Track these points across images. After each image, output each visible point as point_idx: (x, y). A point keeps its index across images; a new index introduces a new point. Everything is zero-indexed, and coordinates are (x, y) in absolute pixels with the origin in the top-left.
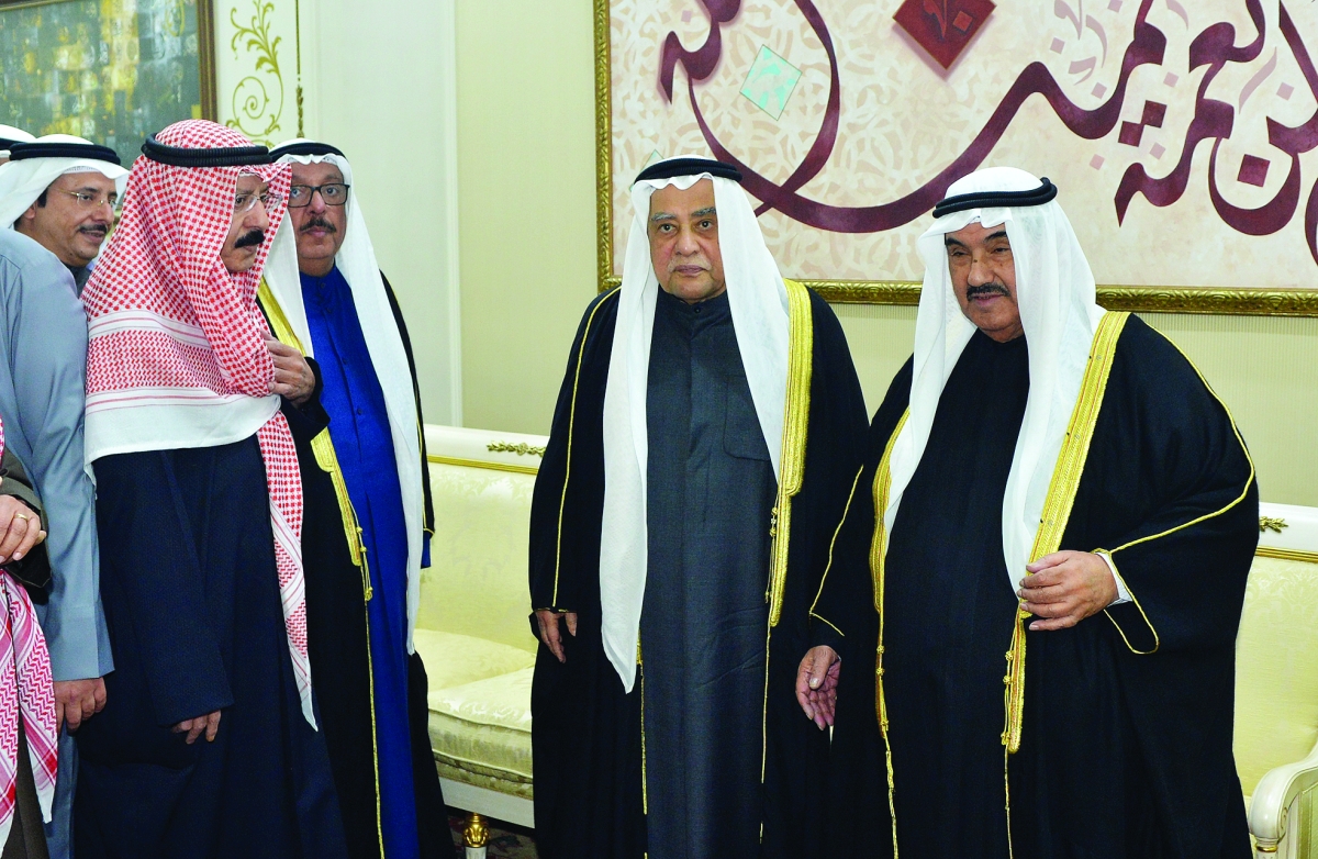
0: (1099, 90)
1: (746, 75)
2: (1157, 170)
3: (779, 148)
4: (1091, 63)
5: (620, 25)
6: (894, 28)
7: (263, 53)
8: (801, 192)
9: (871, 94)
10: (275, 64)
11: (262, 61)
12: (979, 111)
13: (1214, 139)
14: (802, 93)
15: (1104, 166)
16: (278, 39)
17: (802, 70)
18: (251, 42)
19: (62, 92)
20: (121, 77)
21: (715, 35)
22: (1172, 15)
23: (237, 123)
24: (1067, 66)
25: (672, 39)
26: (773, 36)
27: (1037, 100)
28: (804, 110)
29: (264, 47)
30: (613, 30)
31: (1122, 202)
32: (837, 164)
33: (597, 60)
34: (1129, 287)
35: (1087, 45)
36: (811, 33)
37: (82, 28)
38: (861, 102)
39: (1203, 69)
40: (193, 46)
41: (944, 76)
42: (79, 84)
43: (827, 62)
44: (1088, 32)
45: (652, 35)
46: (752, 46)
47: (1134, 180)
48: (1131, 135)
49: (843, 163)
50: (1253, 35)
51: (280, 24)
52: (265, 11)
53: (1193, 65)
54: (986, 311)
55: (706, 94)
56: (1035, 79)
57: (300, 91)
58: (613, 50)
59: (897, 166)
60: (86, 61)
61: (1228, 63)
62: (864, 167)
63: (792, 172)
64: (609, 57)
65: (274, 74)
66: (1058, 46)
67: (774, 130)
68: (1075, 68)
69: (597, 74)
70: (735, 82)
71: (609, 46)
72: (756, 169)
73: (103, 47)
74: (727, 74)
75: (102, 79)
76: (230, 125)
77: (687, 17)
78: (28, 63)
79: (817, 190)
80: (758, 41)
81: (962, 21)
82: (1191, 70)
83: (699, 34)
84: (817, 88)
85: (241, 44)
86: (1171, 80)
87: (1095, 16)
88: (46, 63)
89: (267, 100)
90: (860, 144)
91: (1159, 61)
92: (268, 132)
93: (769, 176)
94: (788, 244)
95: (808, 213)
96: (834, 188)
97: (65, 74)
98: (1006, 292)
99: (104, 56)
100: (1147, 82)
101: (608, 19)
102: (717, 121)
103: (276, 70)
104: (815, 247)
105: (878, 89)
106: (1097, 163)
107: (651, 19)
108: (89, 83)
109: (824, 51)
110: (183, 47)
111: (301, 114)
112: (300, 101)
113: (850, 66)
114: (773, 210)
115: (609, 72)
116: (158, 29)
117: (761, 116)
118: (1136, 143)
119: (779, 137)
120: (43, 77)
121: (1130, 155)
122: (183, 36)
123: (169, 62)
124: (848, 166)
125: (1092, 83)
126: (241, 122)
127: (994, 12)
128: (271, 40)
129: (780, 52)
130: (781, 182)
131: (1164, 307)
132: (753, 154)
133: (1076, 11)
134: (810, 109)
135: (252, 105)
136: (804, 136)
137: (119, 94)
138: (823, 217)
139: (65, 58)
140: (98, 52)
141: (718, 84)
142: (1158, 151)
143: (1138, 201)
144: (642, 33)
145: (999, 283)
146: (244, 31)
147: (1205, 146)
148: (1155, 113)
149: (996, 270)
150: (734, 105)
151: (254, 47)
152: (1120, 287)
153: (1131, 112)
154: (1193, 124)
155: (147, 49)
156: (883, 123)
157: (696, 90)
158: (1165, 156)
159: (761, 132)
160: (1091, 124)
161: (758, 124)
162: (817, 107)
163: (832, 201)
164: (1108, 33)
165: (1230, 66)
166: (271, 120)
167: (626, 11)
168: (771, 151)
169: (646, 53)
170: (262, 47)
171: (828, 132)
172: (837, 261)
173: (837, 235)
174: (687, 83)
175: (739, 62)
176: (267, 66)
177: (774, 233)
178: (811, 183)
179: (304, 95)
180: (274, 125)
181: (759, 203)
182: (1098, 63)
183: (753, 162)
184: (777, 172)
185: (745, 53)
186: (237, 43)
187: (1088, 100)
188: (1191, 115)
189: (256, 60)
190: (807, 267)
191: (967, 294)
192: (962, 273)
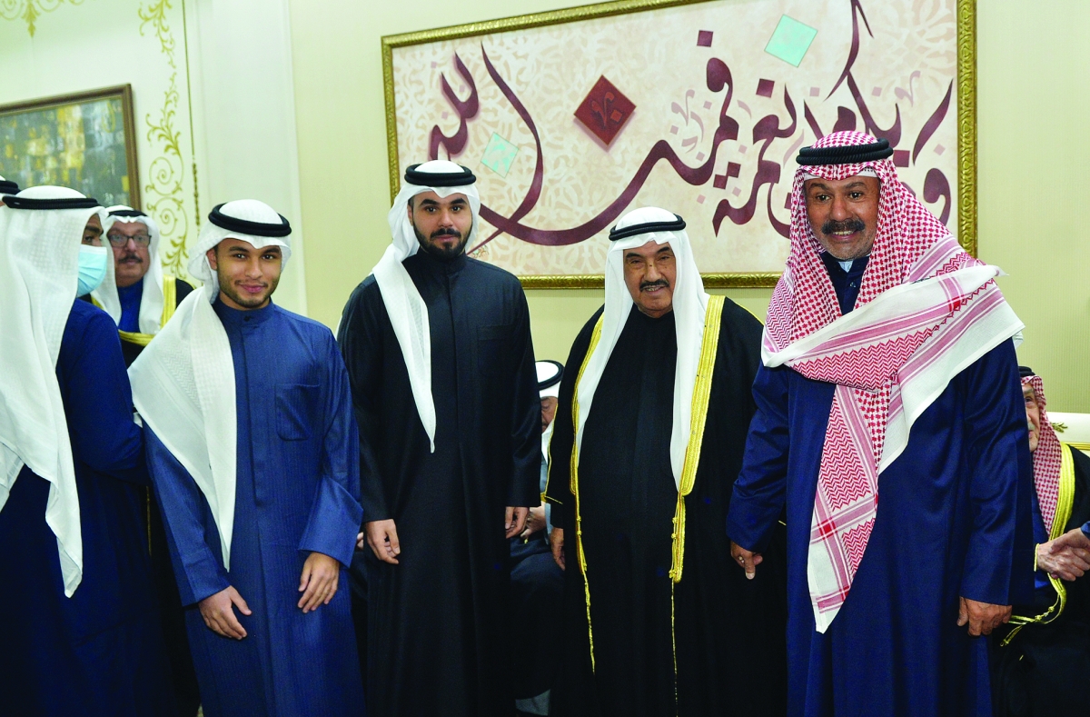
0: (700, 156)
1: (484, 151)
2: (737, 203)
3: (506, 195)
4: (694, 140)
5: (403, 121)
6: (575, 121)
7: (169, 143)
8: (522, 222)
9: (562, 161)
10: (177, 148)
11: (168, 147)
12: (629, 171)
13: (769, 184)
14: (519, 161)
15: (705, 202)
16: (178, 134)
17: (519, 147)
18: (161, 136)
19: (32, 169)
20: (72, 159)
21: (463, 127)
22: (742, 111)
23: (153, 187)
24: (681, 142)
25: (436, 130)
26: (500, 127)
27: (663, 163)
28: (521, 171)
29: (169, 138)
30: (398, 124)
31: (717, 223)
32: (543, 204)
33: (389, 143)
34: (724, 273)
35: (692, 129)
36: (523, 124)
37: (44, 128)
38: (556, 165)
39: (761, 143)
40: (121, 138)
41: (607, 149)
42: (44, 164)
43: (535, 142)
44: (693, 122)
45: (424, 127)
46: (487, 134)
47: (723, 209)
48: (721, 182)
49: (547, 203)
50: (791, 122)
51: (179, 124)
52: (169, 115)
53: (755, 140)
54: (656, 298)
56: (662, 150)
57: (194, 166)
58: (399, 138)
59: (580, 204)
60: (48, 149)
61: (776, 138)
62: (559, 205)
63: (515, 209)
64: (396, 141)
65: (177, 156)
66: (674, 130)
67: (503, 184)
68: (686, 143)
69: (389, 152)
70: (477, 155)
71: (396, 135)
73: (60, 140)
74: (472, 151)
75: (60, 161)
76: (148, 189)
77: (445, 116)
78: (8, 152)
79: (530, 221)
80: (491, 130)
81: (616, 116)
82: (754, 142)
83: (453, 126)
84: (529, 158)
85: (154, 137)
86: (743, 149)
87: (696, 112)
88: (20, 149)
89: (172, 172)
90: (557, 192)
91: (735, 138)
92: (174, 192)
93: (501, 213)
94: (515, 253)
95: (526, 235)
96: (541, 219)
97: (34, 158)
98: (667, 284)
99: (61, 146)
100: (729, 152)
101: (395, 117)
103: (179, 153)
104: (532, 255)
105: (566, 158)
106: (701, 199)
107: (422, 117)
108: (51, 163)
109: (532, 135)
110: (115, 139)
111: (196, 180)
112: (195, 172)
113: (548, 144)
114: (504, 233)
116: (97, 128)
117: (494, 176)
118: (724, 187)
119: (506, 188)
120: (19, 161)
121: (720, 195)
122: (114, 132)
123: (106, 149)
124: (550, 205)
125: (696, 152)
126: (156, 187)
127: (635, 110)
128: (174, 134)
129: (505, 136)
130: (509, 216)
131: (745, 284)
133: (684, 109)
134: (525, 171)
135: (163, 176)
136: (522, 187)
137: (72, 170)
138: (536, 237)
139: (33, 148)
140: (56, 143)
141: (467, 157)
142: (737, 192)
143: (727, 221)
144: (417, 126)
145: (664, 279)
146: (155, 128)
147: (764, 188)
148: (734, 169)
149: (663, 271)
150: (478, 170)
151: (162, 139)
152: (718, 274)
153: (720, 169)
154: (757, 175)
155: (90, 141)
156: (570, 179)
158: (741, 195)
159: (495, 186)
160: (695, 177)
161: (492, 181)
162: (529, 170)
163: (541, 227)
164: (704, 122)
165: (777, 140)
166: (175, 185)
167: (406, 112)
168: (501, 197)
169: (420, 139)
170: (167, 138)
171: (536, 185)
172: (546, 263)
173: (545, 248)
174: (447, 156)
175: (479, 143)
176: (172, 150)
177: (506, 248)
178: (527, 216)
179: (198, 168)
180: (179, 188)
181: (496, 229)
182: (699, 140)
183: (490, 205)
184: (506, 210)
185: (483, 137)
186: (151, 136)
187: (693, 162)
188: (755, 170)
189: (164, 147)
190: (527, 267)
191: (641, 287)
192: (637, 274)
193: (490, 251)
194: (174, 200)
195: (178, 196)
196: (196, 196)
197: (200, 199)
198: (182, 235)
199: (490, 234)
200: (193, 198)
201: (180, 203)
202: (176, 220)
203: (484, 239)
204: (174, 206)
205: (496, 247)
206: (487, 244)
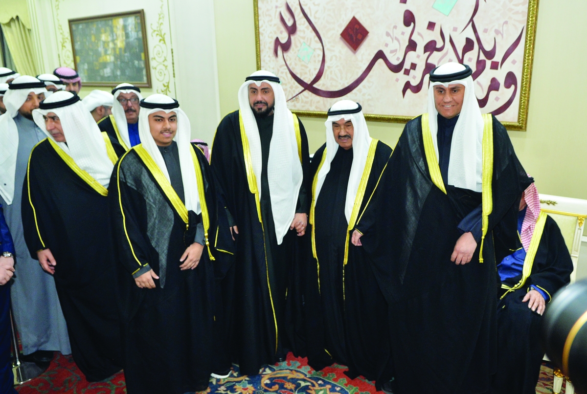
0: (398, 59)
1: (299, 50)
2: (414, 83)
3: (308, 73)
4: (396, 51)
5: (262, 34)
6: (340, 38)
7: (161, 38)
8: (315, 86)
9: (334, 58)
10: (164, 41)
11: (160, 40)
14: (314, 56)
15: (399, 81)
16: (165, 34)
17: (314, 50)
18: (157, 34)
19: (104, 47)
20: (120, 44)
21: (289, 38)
22: (419, 37)
23: (154, 59)
24: (389, 51)
25: (277, 40)
26: (306, 39)
27: (381, 61)
28: (315, 61)
29: (161, 36)
30: (261, 36)
31: (404, 92)
32: (325, 78)
33: (256, 44)
35: (394, 45)
36: (317, 38)
37: (108, 28)
38: (331, 60)
39: (428, 53)
40: (140, 35)
41: (355, 53)
42: (108, 45)
43: (322, 48)
44: (395, 41)
45: (272, 38)
46: (300, 42)
47: (408, 85)
48: (407, 72)
50: (442, 44)
51: (165, 29)
52: (161, 24)
53: (425, 52)
55: (287, 56)
56: (380, 55)
58: (261, 42)
59: (341, 79)
60: (110, 39)
62: (332, 79)
63: (312, 80)
64: (259, 43)
65: (164, 44)
66: (387, 45)
67: (307, 67)
68: (392, 52)
70: (295, 53)
71: (259, 40)
72: (302, 79)
73: (114, 34)
74: (293, 50)
75: (115, 44)
77: (281, 32)
78: (93, 39)
79: (319, 85)
80: (302, 41)
81: (359, 36)
82: (424, 54)
83: (285, 38)
84: (319, 55)
85: (154, 34)
86: (418, 56)
87: (398, 37)
88: (98, 38)
89: (163, 52)
90: (331, 72)
91: (415, 50)
92: (164, 61)
93: (306, 81)
94: (311, 101)
95: (316, 92)
96: (324, 85)
97: (104, 42)
98: (349, 137)
99: (115, 37)
100: (412, 57)
101: (259, 32)
102: (291, 64)
103: (165, 43)
104: (318, 102)
105: (336, 56)
106: (397, 80)
107: (271, 33)
108: (111, 45)
109: (320, 44)
110: (138, 35)
111: (173, 56)
112: (172, 53)
113: (328, 49)
114: (307, 91)
115: (260, 48)
116: (130, 29)
117: (303, 63)
118: (408, 74)
119: (308, 69)
120: (98, 43)
121: (406, 78)
122: (137, 32)
123: (134, 40)
124: (328, 78)
125: (396, 57)
126: (156, 59)
127: (369, 34)
128: (163, 34)
129: (308, 44)
130: (309, 83)
132: (301, 74)
133: (392, 35)
134: (317, 61)
135: (159, 54)
136: (315, 69)
137: (120, 49)
138: (321, 93)
139: (104, 37)
140: (113, 37)
141: (291, 53)
142: (414, 77)
143: (409, 91)
144: (269, 37)
145: (348, 134)
146: (155, 31)
148: (414, 66)
150: (295, 59)
151: (158, 36)
152: (403, 116)
153: (407, 66)
154: (424, 70)
155: (127, 36)
156: (337, 66)
157: (285, 55)
158: (416, 79)
159: (303, 68)
160: (396, 69)
161: (302, 65)
162: (319, 61)
163: (323, 89)
164: (401, 42)
165: (435, 53)
166: (164, 58)
167: (264, 30)
168: (306, 73)
169: (270, 43)
172: (325, 106)
173: (325, 99)
174: (282, 52)
175: (296, 46)
176: (162, 42)
177: (307, 98)
178: (317, 83)
179: (173, 51)
180: (165, 60)
181: (303, 88)
182: (398, 51)
183: (301, 76)
184: (308, 80)
185: (299, 45)
186: (153, 34)
187: (395, 62)
188: (424, 67)
189: (159, 40)
190: (316, 107)
191: (338, 138)
192: (337, 131)
193: (300, 98)
194: (164, 65)
195: (166, 63)
196: (173, 64)
197: (175, 65)
198: (168, 81)
199: (300, 91)
200: (172, 65)
201: (166, 67)
202: (165, 75)
203: (298, 93)
204: (164, 68)
205: (303, 97)
206: (299, 95)
